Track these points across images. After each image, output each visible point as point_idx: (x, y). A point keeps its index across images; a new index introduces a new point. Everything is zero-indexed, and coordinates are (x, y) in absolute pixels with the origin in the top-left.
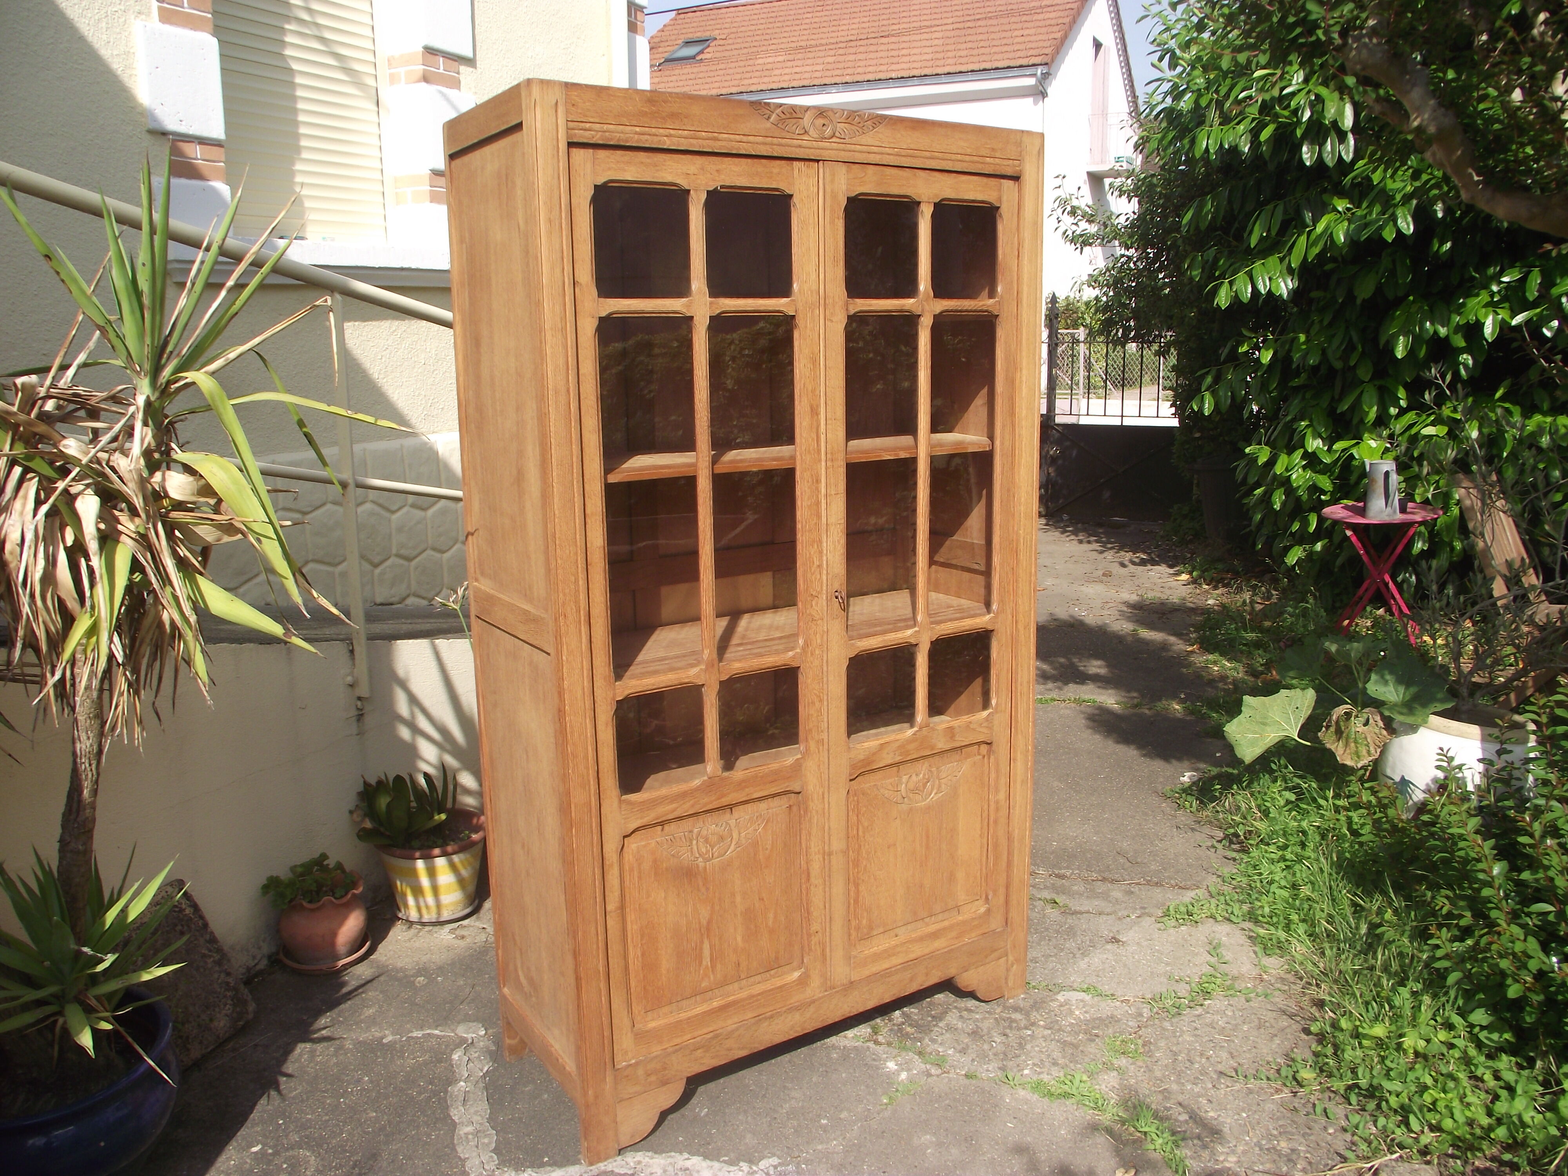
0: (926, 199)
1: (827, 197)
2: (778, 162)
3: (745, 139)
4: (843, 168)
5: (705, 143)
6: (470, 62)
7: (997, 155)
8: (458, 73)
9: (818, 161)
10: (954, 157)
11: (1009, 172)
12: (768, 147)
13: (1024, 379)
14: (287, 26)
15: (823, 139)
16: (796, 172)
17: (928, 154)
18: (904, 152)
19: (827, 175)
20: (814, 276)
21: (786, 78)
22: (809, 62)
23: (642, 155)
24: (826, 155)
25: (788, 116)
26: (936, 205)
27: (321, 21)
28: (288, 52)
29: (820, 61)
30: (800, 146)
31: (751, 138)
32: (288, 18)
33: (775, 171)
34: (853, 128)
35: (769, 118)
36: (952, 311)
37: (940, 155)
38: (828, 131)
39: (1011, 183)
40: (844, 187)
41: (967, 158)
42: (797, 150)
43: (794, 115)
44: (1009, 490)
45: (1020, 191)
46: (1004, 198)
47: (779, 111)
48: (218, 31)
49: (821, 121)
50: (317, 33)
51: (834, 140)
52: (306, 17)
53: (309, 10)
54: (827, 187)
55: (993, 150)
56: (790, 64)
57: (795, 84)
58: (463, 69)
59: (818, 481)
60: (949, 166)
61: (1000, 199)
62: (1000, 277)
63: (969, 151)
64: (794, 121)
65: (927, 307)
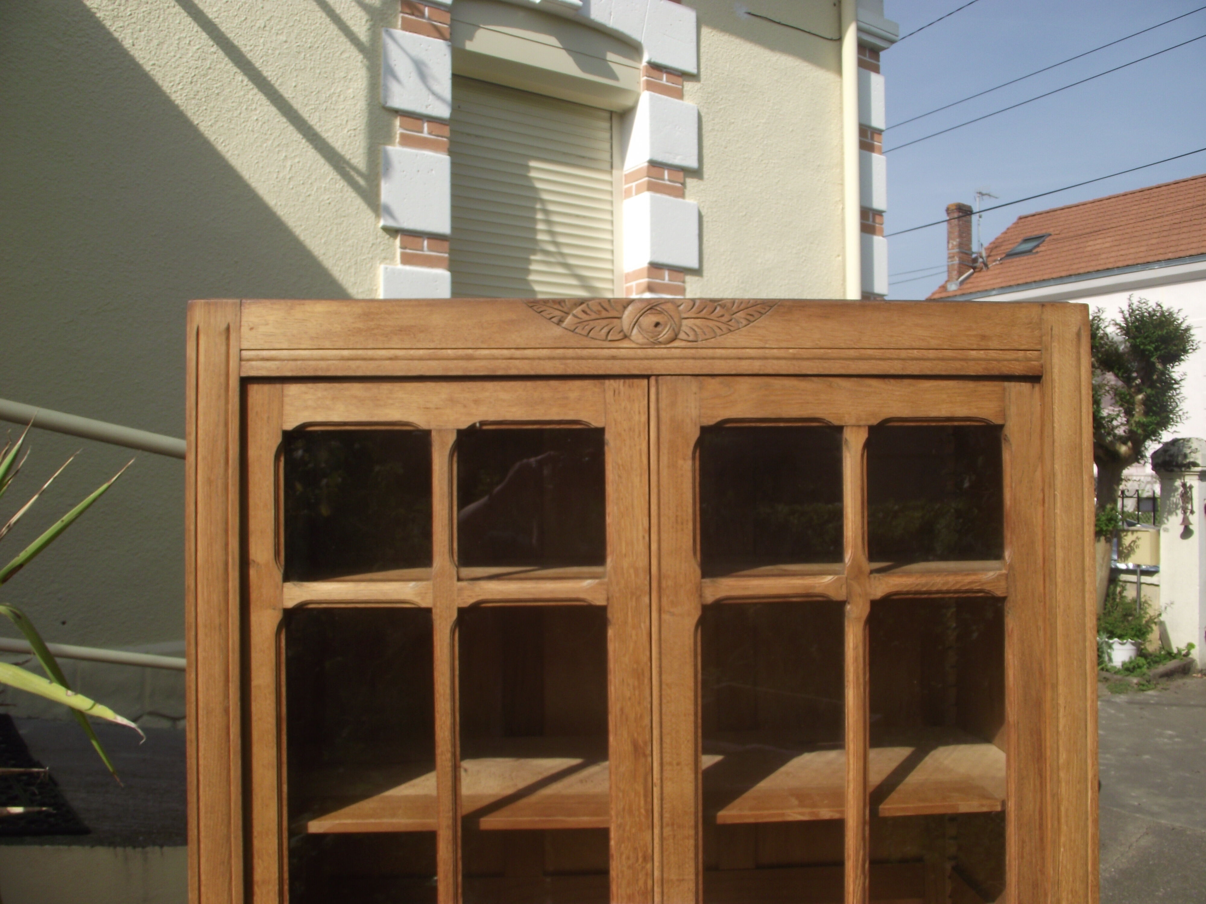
0: (853, 421)
1: (663, 428)
2: (578, 383)
3: (518, 353)
4: (694, 384)
5: (452, 364)
6: (697, 272)
7: (993, 344)
8: (684, 282)
9: (648, 377)
10: (903, 354)
11: (1018, 369)
12: (557, 363)
13: (1061, 701)
14: (533, 257)
15: (655, 344)
16: (609, 394)
17: (852, 353)
18: (804, 353)
19: (663, 395)
20: (641, 547)
21: (1112, 260)
22: (1134, 245)
23: (356, 388)
24: (658, 367)
25: (594, 316)
26: (872, 429)
27: (566, 250)
28: (532, 277)
29: (1144, 243)
30: (614, 358)
31: (529, 353)
32: (534, 252)
33: (573, 395)
34: (711, 324)
35: (560, 322)
36: (908, 593)
37: (878, 353)
38: (665, 334)
39: (1025, 387)
40: (694, 413)
41: (932, 354)
42: (609, 363)
43: (604, 314)
44: (1035, 885)
45: (1043, 397)
46: (1013, 410)
47: (577, 311)
48: (453, 266)
49: (649, 320)
50: (561, 260)
51: (676, 344)
52: (551, 248)
53: (556, 244)
54: (663, 414)
55: (984, 337)
56: (1116, 248)
57: (1120, 264)
58: (689, 278)
59: (648, 858)
60: (896, 368)
61: (1003, 413)
62: (1008, 534)
63: (934, 343)
64: (605, 322)
65: (857, 588)
